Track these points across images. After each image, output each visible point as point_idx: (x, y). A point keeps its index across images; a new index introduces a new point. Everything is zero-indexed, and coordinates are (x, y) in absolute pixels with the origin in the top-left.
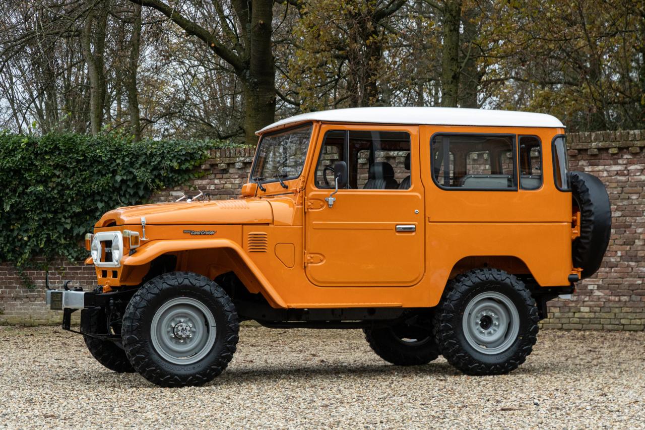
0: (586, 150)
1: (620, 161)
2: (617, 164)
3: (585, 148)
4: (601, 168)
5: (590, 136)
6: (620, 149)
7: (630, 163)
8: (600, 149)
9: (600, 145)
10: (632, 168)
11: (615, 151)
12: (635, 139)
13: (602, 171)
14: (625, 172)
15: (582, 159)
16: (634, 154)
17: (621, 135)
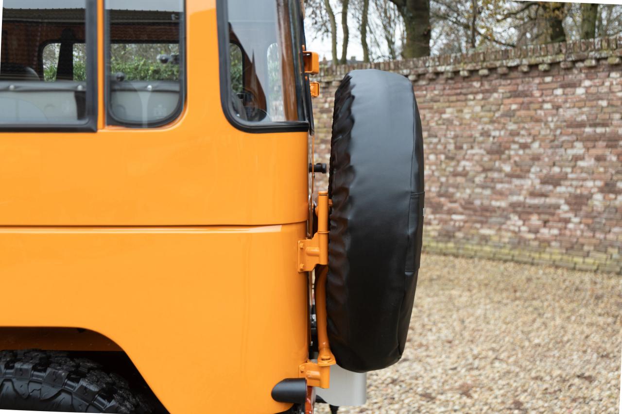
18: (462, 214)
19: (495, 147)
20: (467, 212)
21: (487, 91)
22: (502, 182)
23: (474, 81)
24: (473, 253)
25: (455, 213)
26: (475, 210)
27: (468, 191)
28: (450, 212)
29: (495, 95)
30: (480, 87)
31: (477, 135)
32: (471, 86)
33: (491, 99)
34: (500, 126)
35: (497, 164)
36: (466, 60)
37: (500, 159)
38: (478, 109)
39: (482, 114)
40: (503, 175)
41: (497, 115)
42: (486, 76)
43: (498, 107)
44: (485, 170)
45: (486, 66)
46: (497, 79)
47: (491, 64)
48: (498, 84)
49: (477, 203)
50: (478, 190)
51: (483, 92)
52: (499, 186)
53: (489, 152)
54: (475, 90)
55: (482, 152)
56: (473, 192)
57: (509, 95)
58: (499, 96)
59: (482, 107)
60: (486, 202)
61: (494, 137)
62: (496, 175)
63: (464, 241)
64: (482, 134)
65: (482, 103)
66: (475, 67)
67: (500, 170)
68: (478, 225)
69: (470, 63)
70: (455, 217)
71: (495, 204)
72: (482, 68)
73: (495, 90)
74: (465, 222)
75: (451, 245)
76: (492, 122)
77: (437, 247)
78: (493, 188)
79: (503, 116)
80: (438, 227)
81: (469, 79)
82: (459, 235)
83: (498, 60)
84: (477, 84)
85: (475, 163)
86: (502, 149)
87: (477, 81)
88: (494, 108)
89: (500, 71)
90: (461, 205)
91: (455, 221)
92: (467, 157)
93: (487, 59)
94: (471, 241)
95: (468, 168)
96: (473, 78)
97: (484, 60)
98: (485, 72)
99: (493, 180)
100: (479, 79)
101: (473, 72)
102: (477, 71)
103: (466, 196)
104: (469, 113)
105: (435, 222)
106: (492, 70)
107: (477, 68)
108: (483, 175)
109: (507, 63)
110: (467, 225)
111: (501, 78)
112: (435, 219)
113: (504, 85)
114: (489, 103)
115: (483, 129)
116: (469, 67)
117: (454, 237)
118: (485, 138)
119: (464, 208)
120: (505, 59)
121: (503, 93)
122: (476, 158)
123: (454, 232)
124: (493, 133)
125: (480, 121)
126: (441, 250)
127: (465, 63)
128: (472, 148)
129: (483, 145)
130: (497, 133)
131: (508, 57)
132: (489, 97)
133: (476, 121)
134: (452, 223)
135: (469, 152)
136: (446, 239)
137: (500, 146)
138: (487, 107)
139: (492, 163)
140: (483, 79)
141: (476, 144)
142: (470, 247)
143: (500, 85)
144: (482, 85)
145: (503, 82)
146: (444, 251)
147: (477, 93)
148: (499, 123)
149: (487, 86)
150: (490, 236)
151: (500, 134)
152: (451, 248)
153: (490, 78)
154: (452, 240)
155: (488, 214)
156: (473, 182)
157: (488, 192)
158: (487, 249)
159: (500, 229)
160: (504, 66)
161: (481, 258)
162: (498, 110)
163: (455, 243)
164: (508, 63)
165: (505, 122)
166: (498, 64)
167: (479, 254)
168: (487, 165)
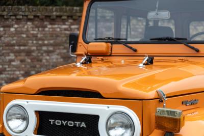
0: (50, 16)
1: (67, 23)
2: (65, 24)
3: (49, 15)
4: (56, 26)
5: (52, 9)
6: (68, 17)
7: (72, 24)
8: (57, 16)
9: (58, 14)
10: (73, 27)
11: (65, 17)
12: (76, 12)
13: (57, 28)
14: (69, 29)
15: (47, 21)
16: (74, 20)
17: (69, 10)
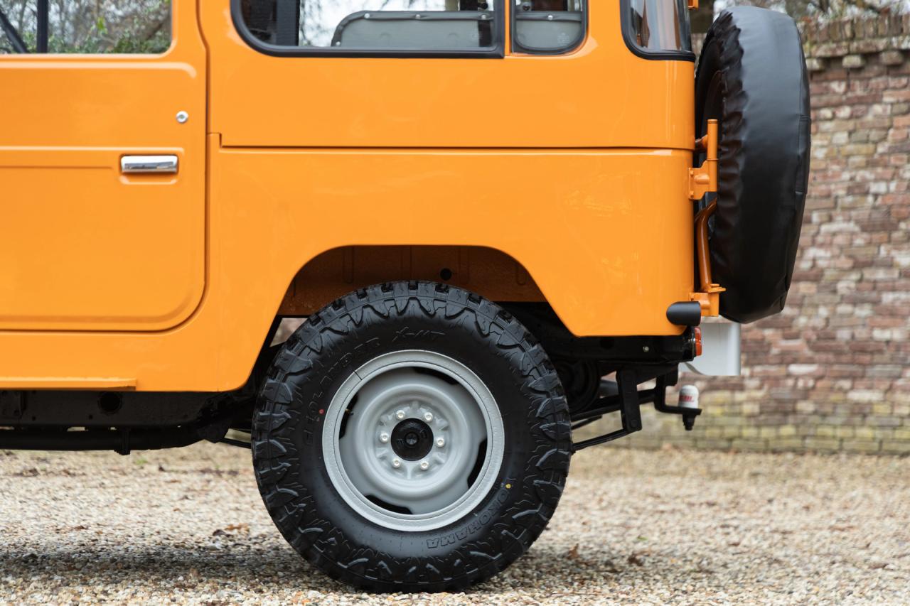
18: (810, 361)
19: (877, 216)
20: (823, 356)
21: (860, 101)
22: (893, 290)
23: (833, 80)
24: (835, 445)
25: (795, 361)
26: (838, 352)
27: (823, 312)
28: (787, 358)
29: (878, 109)
30: (845, 93)
31: (841, 192)
32: (827, 90)
33: (870, 118)
34: (889, 172)
35: (883, 251)
36: (816, 37)
37: (889, 241)
38: (842, 137)
39: (851, 148)
40: (896, 274)
41: (881, 149)
42: (857, 70)
43: (883, 133)
44: (858, 265)
45: (857, 48)
46: (879, 75)
47: (868, 45)
48: (882, 86)
49: (844, 335)
50: (845, 309)
51: (851, 103)
52: (888, 298)
53: (867, 227)
54: (835, 99)
55: (852, 226)
56: (834, 313)
57: (904, 107)
58: (885, 110)
59: (850, 133)
60: (861, 334)
61: (876, 196)
62: (881, 274)
63: (816, 419)
64: (850, 191)
65: (851, 125)
66: (834, 50)
67: (889, 264)
68: (846, 384)
69: (825, 42)
70: (794, 369)
71: (879, 334)
72: (849, 54)
73: (876, 99)
74: (818, 378)
75: (788, 430)
76: (871, 164)
77: (757, 439)
78: (876, 303)
79: (892, 151)
80: (759, 394)
81: (823, 77)
82: (806, 407)
83: (882, 37)
84: (838, 87)
85: (837, 251)
86: (893, 219)
87: (840, 80)
88: (874, 135)
89: (886, 58)
90: (808, 341)
91: (797, 378)
92: (820, 239)
93: (859, 35)
94: (831, 420)
95: (821, 263)
96: (830, 76)
97: (853, 37)
98: (855, 61)
99: (875, 285)
100: (844, 75)
101: (830, 62)
102: (840, 58)
103: (819, 323)
104: (822, 146)
105: (754, 383)
106: (870, 56)
107: (839, 53)
108: (855, 276)
109: (899, 43)
110: (820, 384)
111: (888, 74)
112: (752, 376)
113: (894, 88)
114: (863, 126)
115: (852, 179)
116: (823, 51)
117: (794, 412)
118: (858, 198)
119: (816, 349)
120: (897, 35)
121: (892, 104)
122: (839, 240)
123: (795, 401)
124: (874, 188)
125: (847, 164)
126: (767, 441)
127: (814, 43)
128: (830, 219)
129: (853, 213)
130: (881, 187)
131: (902, 30)
132: (866, 112)
133: (838, 163)
134: (790, 382)
135: (824, 228)
136: (777, 417)
137: (889, 213)
138: (861, 134)
139: (872, 250)
140: (852, 75)
141: (839, 210)
142: (828, 431)
143: (886, 89)
144: (849, 87)
145: (893, 82)
146: (772, 445)
147: (839, 105)
148: (886, 166)
149: (859, 91)
150: (870, 404)
151: (888, 188)
152: (790, 437)
153: (863, 74)
154: (791, 419)
155: (867, 358)
156: (835, 292)
157: (864, 311)
158: (866, 432)
159: (890, 389)
160: (894, 50)
161: (853, 453)
162: (884, 139)
163: (797, 426)
164: (903, 41)
165: (898, 163)
166: (881, 44)
167: (847, 445)
168: (862, 255)
